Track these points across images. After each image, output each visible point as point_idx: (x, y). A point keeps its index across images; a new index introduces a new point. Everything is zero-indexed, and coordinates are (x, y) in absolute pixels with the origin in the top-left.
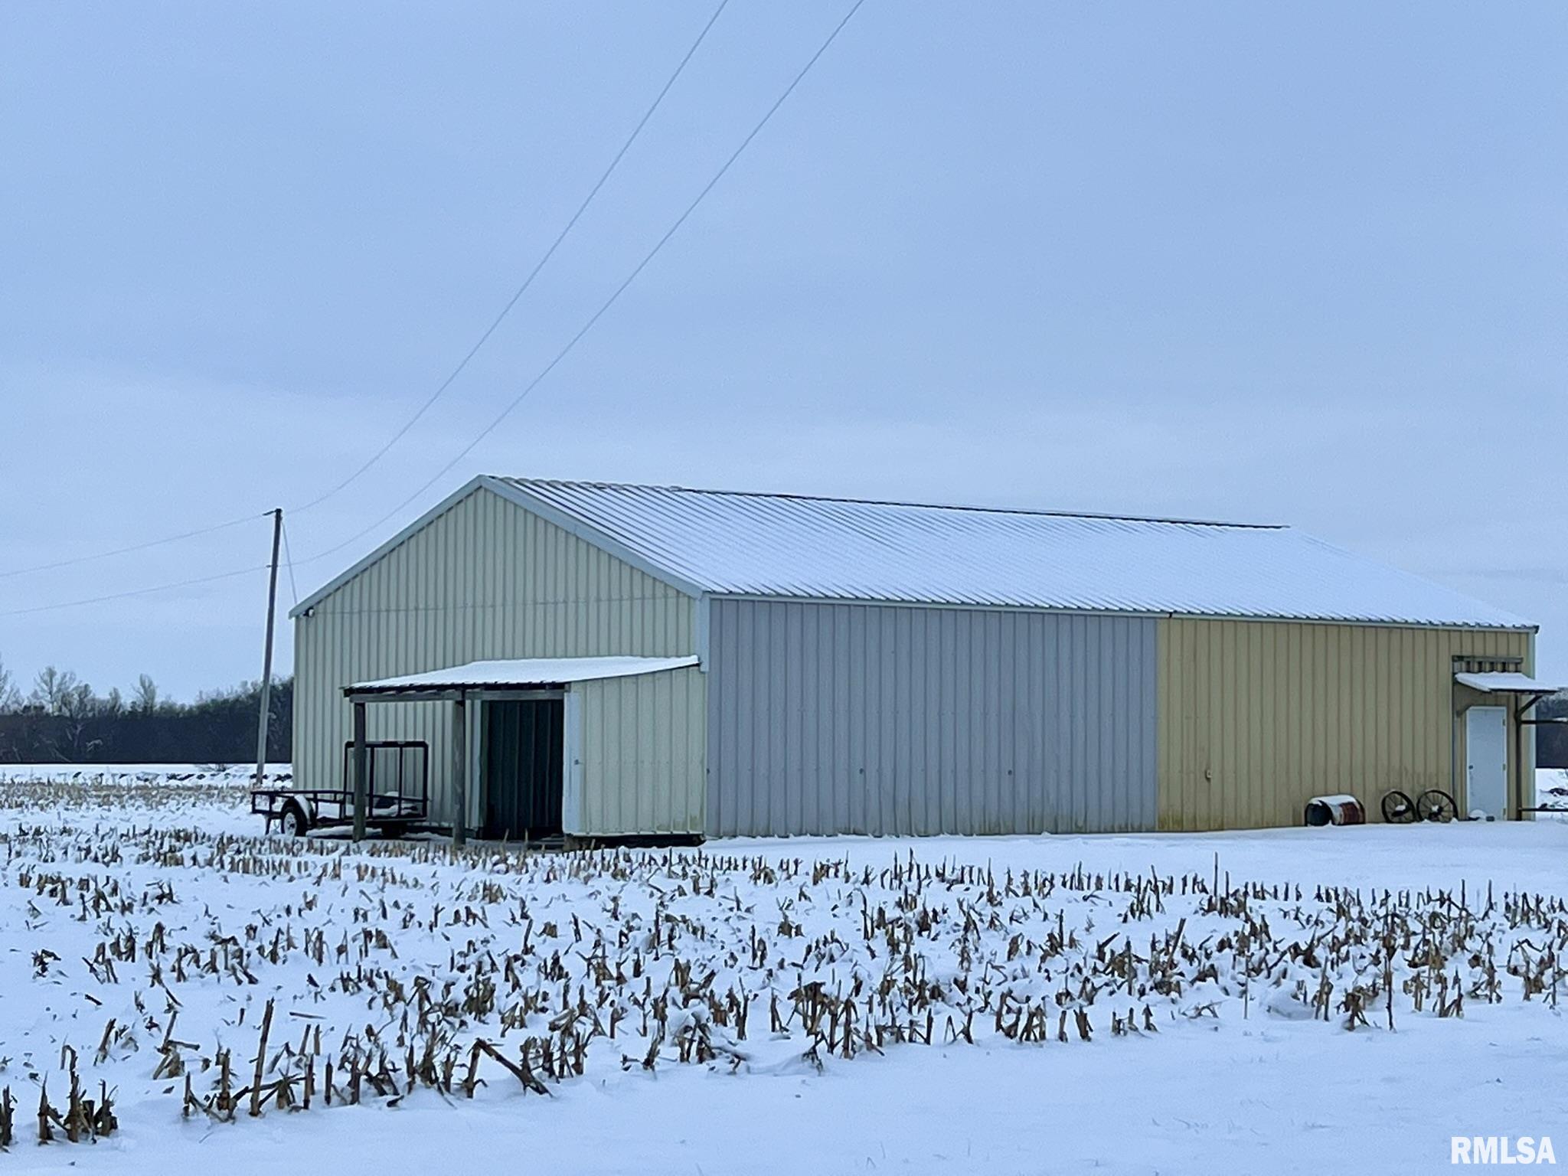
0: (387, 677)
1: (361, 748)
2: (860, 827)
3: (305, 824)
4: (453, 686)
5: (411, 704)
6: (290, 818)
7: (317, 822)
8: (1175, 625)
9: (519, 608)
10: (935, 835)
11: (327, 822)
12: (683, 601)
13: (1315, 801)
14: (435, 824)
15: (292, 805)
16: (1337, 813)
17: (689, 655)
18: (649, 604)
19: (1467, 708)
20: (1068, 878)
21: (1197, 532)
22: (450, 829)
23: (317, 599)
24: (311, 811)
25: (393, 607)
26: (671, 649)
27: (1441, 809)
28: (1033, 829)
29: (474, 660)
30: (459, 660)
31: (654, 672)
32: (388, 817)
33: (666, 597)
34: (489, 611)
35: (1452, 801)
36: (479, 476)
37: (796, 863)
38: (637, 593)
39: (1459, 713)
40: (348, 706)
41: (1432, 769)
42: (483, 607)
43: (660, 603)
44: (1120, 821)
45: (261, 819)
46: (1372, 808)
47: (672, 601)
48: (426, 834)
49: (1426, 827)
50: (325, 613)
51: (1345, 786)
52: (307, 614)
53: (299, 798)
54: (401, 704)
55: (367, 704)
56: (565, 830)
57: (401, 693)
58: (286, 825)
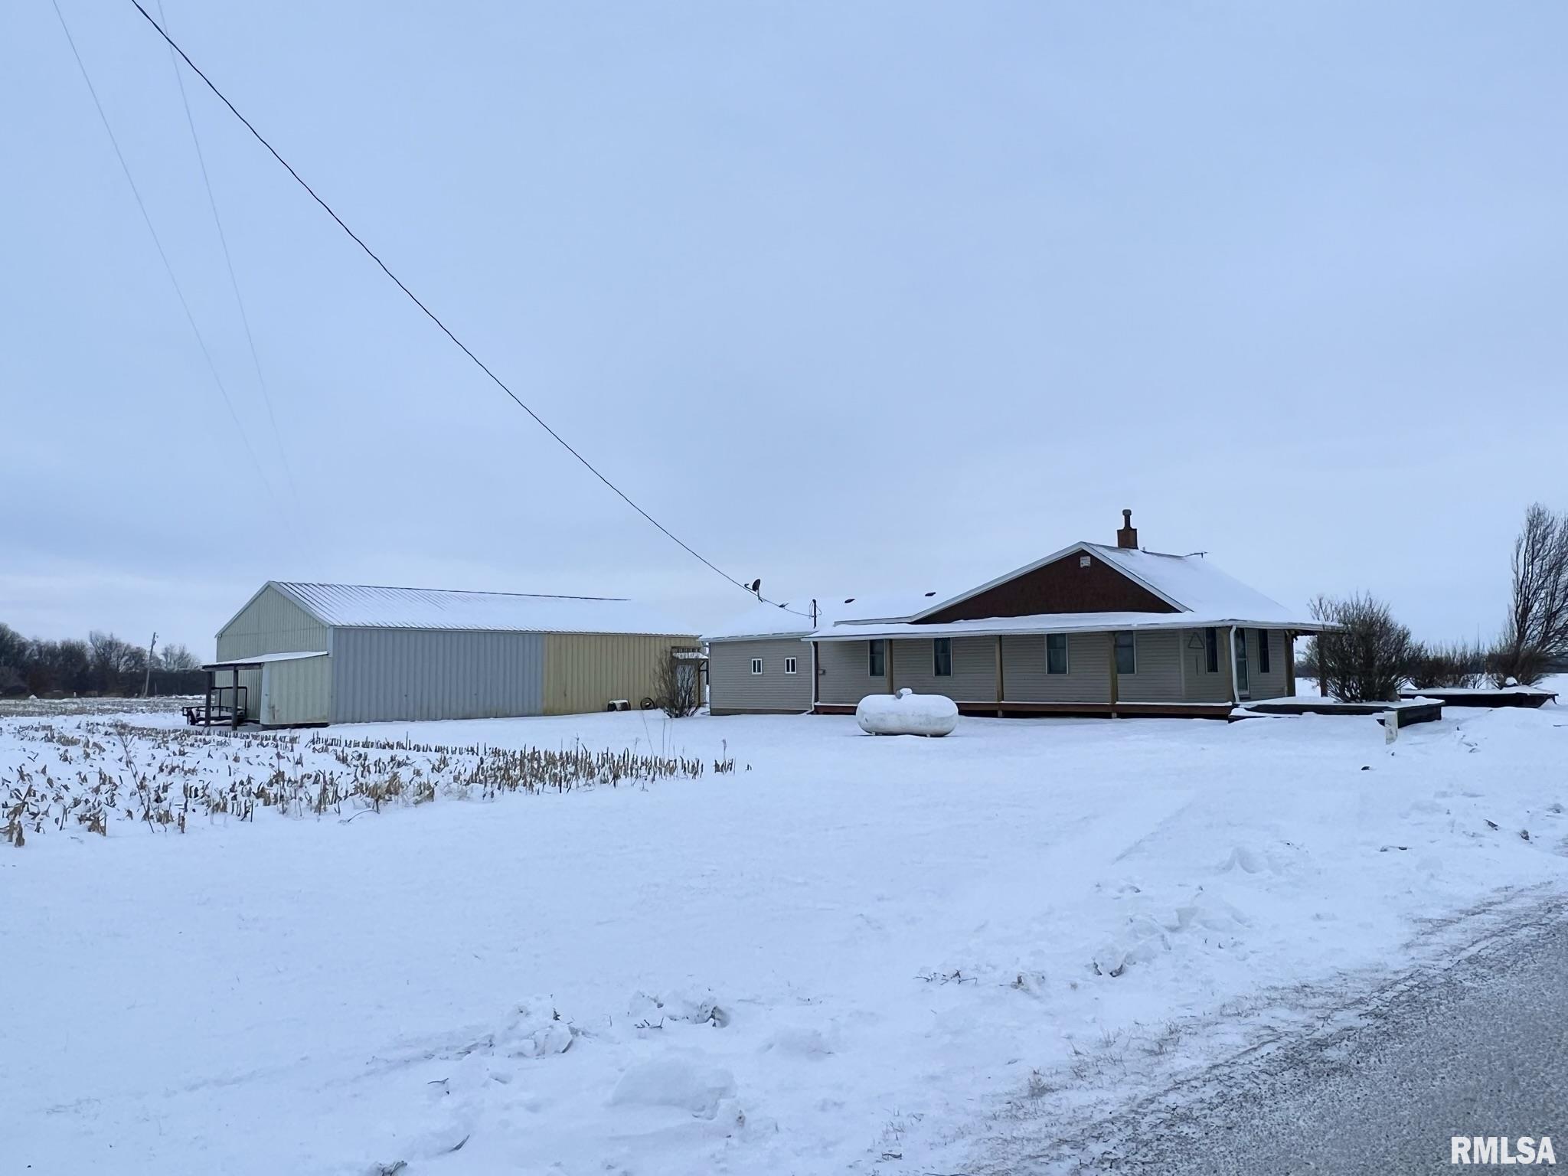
2: (404, 717)
8: (551, 636)
13: (611, 702)
16: (618, 707)
17: (322, 651)
18: (317, 631)
23: (224, 629)
25: (240, 633)
28: (486, 716)
42: (269, 633)
44: (526, 712)
46: (636, 704)
47: (322, 630)
50: (226, 635)
51: (623, 696)
52: (221, 636)
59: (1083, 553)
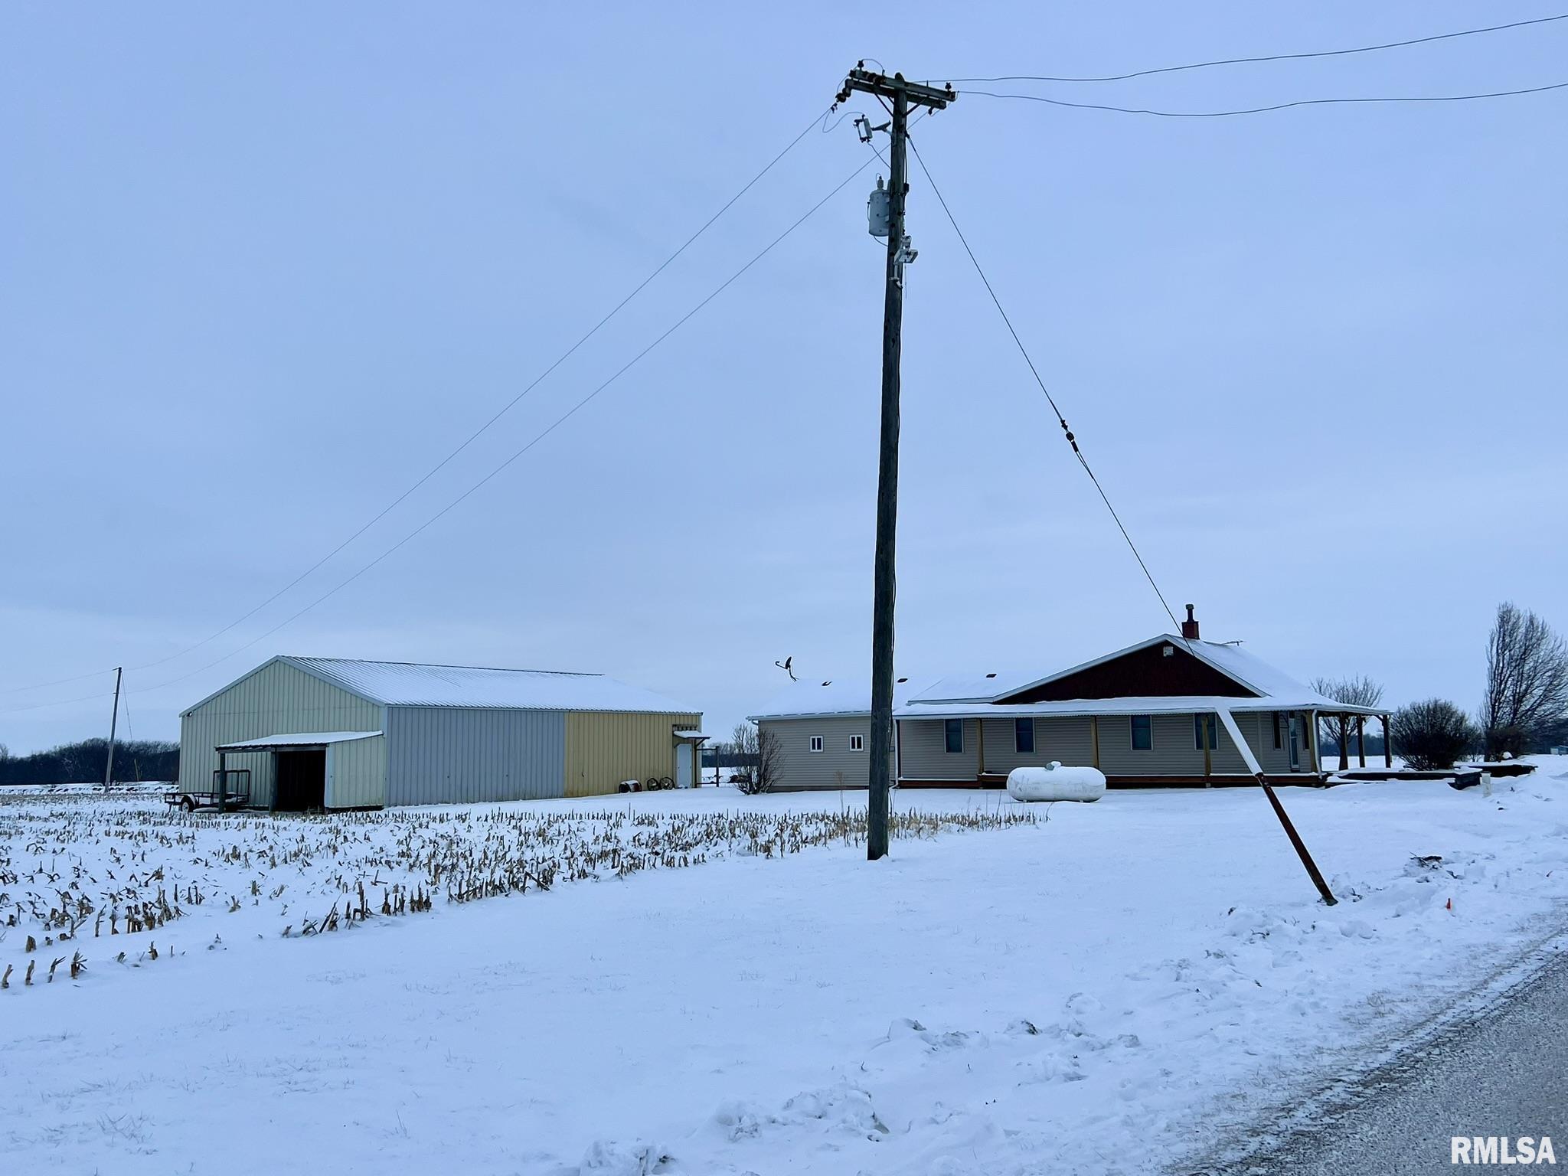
0: (233, 742)
1: (223, 774)
2: (447, 800)
3: (193, 806)
4: (272, 746)
5: (250, 754)
6: (186, 804)
7: (198, 805)
8: (571, 715)
9: (296, 712)
10: (478, 802)
11: (204, 806)
12: (376, 709)
13: (623, 783)
14: (251, 805)
15: (186, 799)
16: (632, 787)
17: (378, 731)
18: (359, 709)
19: (677, 745)
20: (567, 816)
21: (571, 677)
22: (268, 807)
23: (193, 709)
24: (196, 801)
25: (232, 712)
26: (370, 728)
27: (669, 784)
28: (516, 799)
29: (272, 734)
30: (265, 734)
31: (357, 740)
32: (232, 802)
33: (367, 706)
34: (280, 714)
35: (672, 781)
36: (277, 656)
37: (447, 814)
38: (353, 705)
39: (675, 747)
40: (217, 755)
41: (665, 769)
42: (278, 711)
43: (364, 710)
44: (550, 794)
45: (168, 805)
46: (644, 785)
47: (370, 709)
48: (248, 810)
49: (663, 793)
50: (197, 715)
51: (634, 777)
52: (188, 715)
53: (191, 796)
54: (245, 754)
55: (226, 755)
56: (326, 806)
57: (245, 749)
58: (183, 808)
59: (1167, 643)
